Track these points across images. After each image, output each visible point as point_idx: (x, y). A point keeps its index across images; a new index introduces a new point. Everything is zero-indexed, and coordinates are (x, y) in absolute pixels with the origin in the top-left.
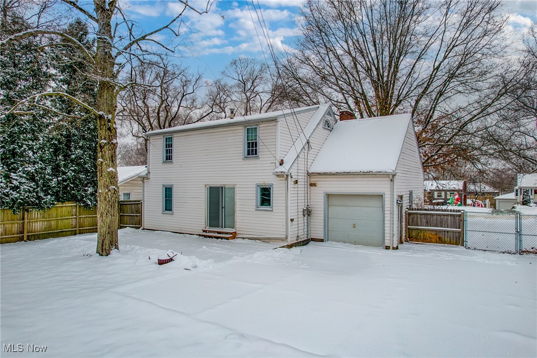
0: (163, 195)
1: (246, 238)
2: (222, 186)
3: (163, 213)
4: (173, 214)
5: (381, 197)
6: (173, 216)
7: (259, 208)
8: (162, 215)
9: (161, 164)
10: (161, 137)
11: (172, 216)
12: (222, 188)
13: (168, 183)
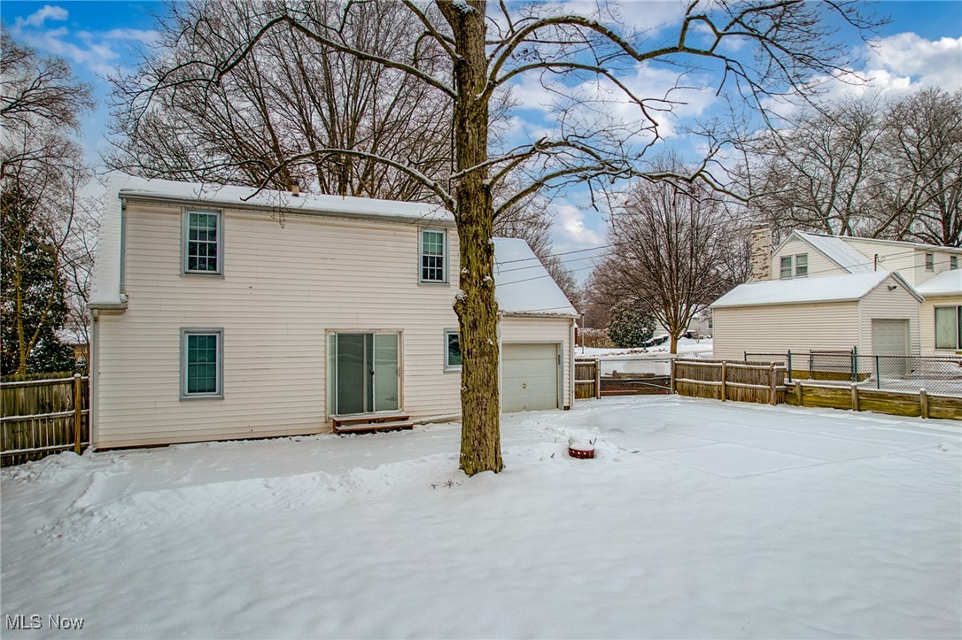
0: (182, 354)
1: (428, 423)
2: (371, 332)
3: (181, 400)
4: (223, 399)
5: (557, 345)
6: (223, 402)
7: (448, 370)
8: (179, 404)
9: (179, 278)
10: (178, 210)
11: (219, 403)
12: (370, 336)
13: (203, 324)
